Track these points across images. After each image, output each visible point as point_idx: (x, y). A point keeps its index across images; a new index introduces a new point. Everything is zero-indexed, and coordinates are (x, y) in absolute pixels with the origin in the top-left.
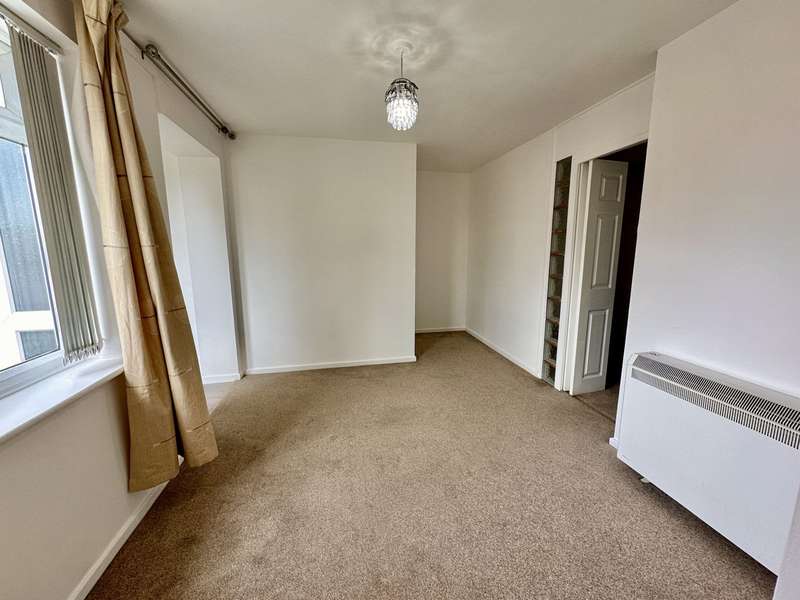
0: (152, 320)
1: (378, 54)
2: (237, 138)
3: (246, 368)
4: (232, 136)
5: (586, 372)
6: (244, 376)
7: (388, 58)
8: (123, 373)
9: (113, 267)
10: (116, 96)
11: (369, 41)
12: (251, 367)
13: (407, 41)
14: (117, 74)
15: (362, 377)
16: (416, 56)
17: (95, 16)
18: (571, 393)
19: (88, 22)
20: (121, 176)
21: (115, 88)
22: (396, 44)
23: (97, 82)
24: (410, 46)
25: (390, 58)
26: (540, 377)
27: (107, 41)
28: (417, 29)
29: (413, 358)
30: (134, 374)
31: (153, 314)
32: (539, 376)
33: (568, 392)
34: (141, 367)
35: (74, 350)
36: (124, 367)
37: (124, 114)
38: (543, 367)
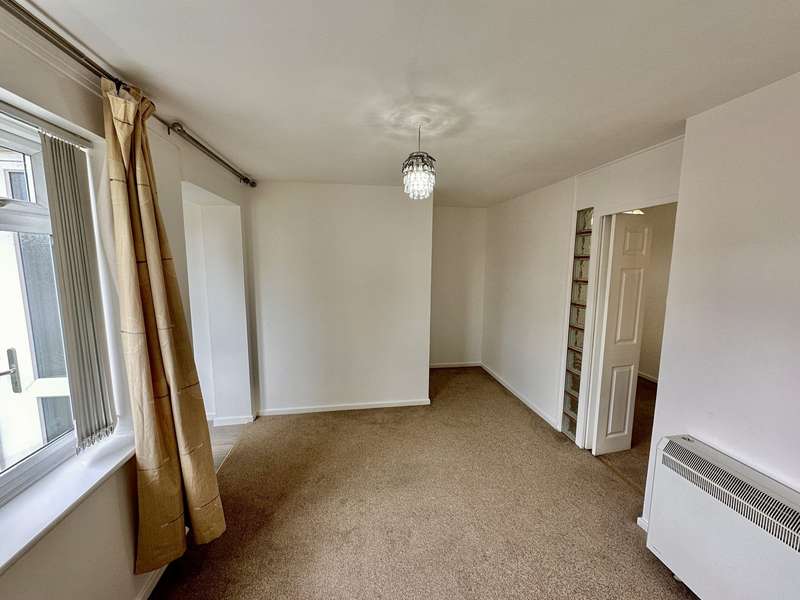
0: (165, 400)
1: (396, 126)
2: (259, 185)
3: (259, 408)
4: (253, 184)
5: (610, 431)
6: (257, 417)
7: (406, 128)
8: (135, 455)
9: (129, 352)
10: (140, 188)
11: (388, 116)
12: (265, 408)
13: (425, 116)
14: (142, 167)
15: (374, 423)
16: (434, 126)
17: (122, 118)
18: (594, 453)
19: (116, 124)
20: (140, 262)
21: (139, 181)
22: (415, 118)
23: (122, 177)
24: (428, 120)
25: (408, 128)
26: (560, 430)
27: (133, 138)
28: (434, 108)
29: (427, 401)
30: (145, 458)
31: (165, 393)
32: (559, 428)
33: (590, 450)
34: (152, 449)
35: (88, 436)
36: (135, 448)
37: (147, 204)
38: (563, 419)
